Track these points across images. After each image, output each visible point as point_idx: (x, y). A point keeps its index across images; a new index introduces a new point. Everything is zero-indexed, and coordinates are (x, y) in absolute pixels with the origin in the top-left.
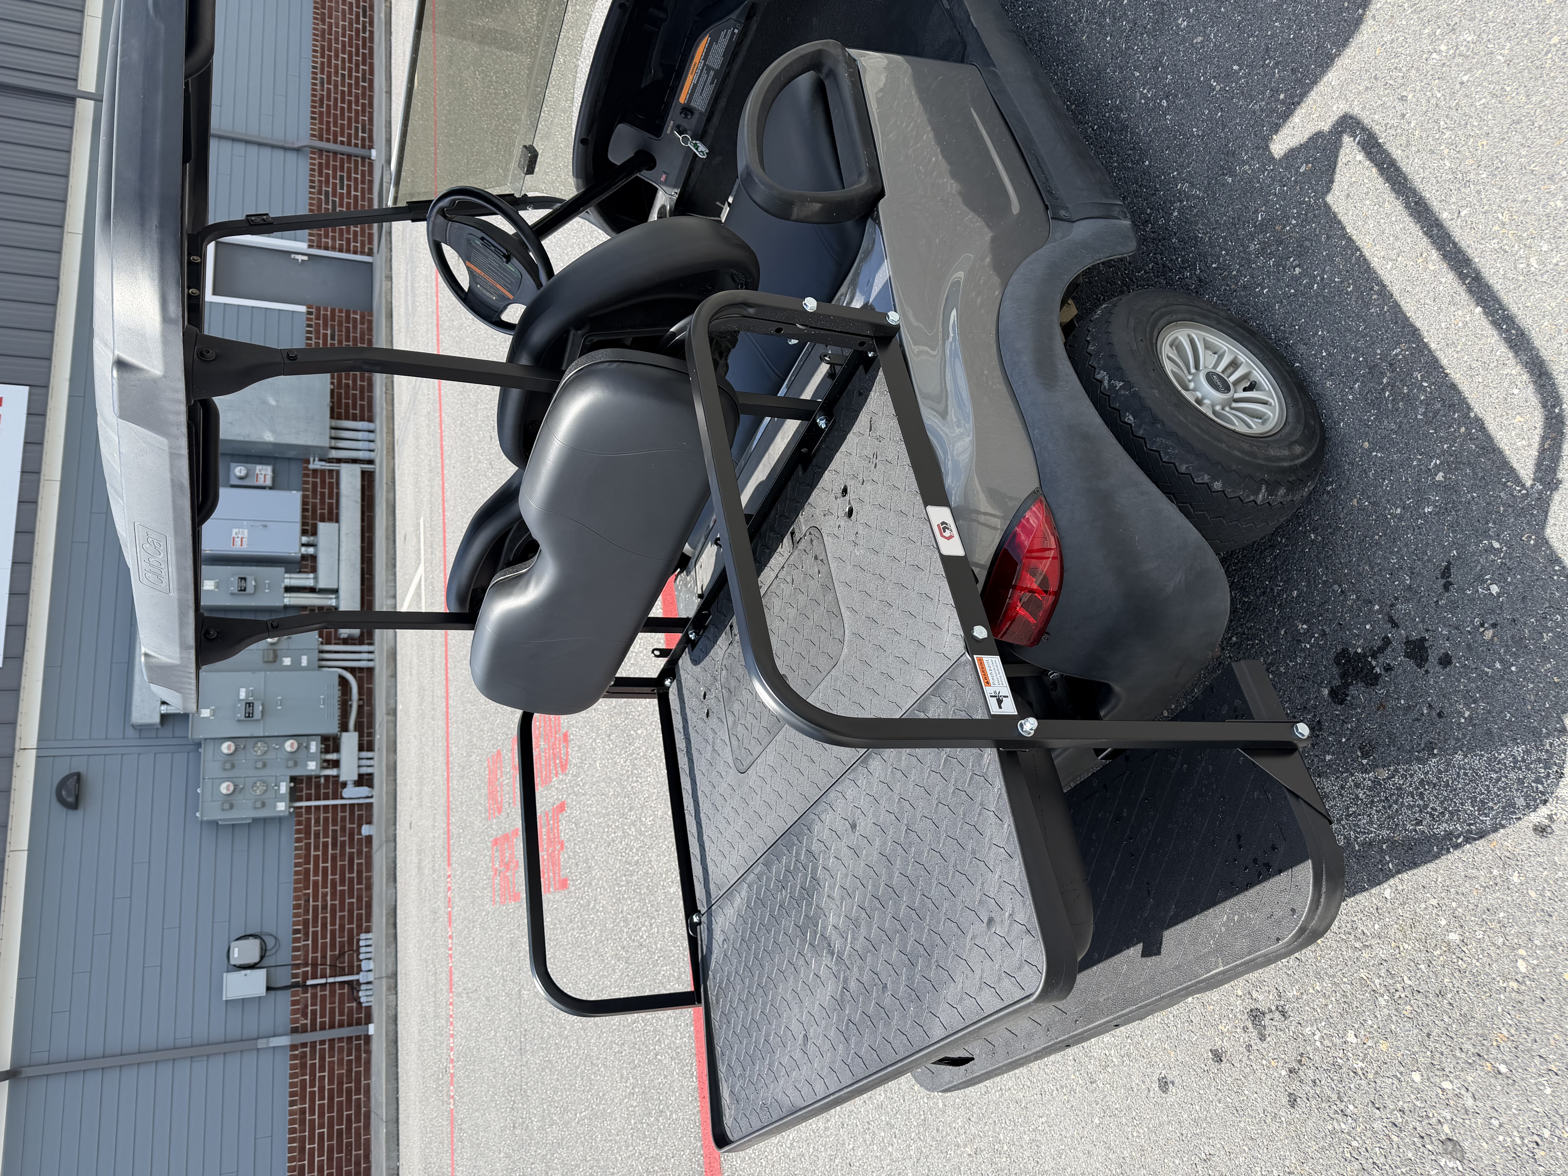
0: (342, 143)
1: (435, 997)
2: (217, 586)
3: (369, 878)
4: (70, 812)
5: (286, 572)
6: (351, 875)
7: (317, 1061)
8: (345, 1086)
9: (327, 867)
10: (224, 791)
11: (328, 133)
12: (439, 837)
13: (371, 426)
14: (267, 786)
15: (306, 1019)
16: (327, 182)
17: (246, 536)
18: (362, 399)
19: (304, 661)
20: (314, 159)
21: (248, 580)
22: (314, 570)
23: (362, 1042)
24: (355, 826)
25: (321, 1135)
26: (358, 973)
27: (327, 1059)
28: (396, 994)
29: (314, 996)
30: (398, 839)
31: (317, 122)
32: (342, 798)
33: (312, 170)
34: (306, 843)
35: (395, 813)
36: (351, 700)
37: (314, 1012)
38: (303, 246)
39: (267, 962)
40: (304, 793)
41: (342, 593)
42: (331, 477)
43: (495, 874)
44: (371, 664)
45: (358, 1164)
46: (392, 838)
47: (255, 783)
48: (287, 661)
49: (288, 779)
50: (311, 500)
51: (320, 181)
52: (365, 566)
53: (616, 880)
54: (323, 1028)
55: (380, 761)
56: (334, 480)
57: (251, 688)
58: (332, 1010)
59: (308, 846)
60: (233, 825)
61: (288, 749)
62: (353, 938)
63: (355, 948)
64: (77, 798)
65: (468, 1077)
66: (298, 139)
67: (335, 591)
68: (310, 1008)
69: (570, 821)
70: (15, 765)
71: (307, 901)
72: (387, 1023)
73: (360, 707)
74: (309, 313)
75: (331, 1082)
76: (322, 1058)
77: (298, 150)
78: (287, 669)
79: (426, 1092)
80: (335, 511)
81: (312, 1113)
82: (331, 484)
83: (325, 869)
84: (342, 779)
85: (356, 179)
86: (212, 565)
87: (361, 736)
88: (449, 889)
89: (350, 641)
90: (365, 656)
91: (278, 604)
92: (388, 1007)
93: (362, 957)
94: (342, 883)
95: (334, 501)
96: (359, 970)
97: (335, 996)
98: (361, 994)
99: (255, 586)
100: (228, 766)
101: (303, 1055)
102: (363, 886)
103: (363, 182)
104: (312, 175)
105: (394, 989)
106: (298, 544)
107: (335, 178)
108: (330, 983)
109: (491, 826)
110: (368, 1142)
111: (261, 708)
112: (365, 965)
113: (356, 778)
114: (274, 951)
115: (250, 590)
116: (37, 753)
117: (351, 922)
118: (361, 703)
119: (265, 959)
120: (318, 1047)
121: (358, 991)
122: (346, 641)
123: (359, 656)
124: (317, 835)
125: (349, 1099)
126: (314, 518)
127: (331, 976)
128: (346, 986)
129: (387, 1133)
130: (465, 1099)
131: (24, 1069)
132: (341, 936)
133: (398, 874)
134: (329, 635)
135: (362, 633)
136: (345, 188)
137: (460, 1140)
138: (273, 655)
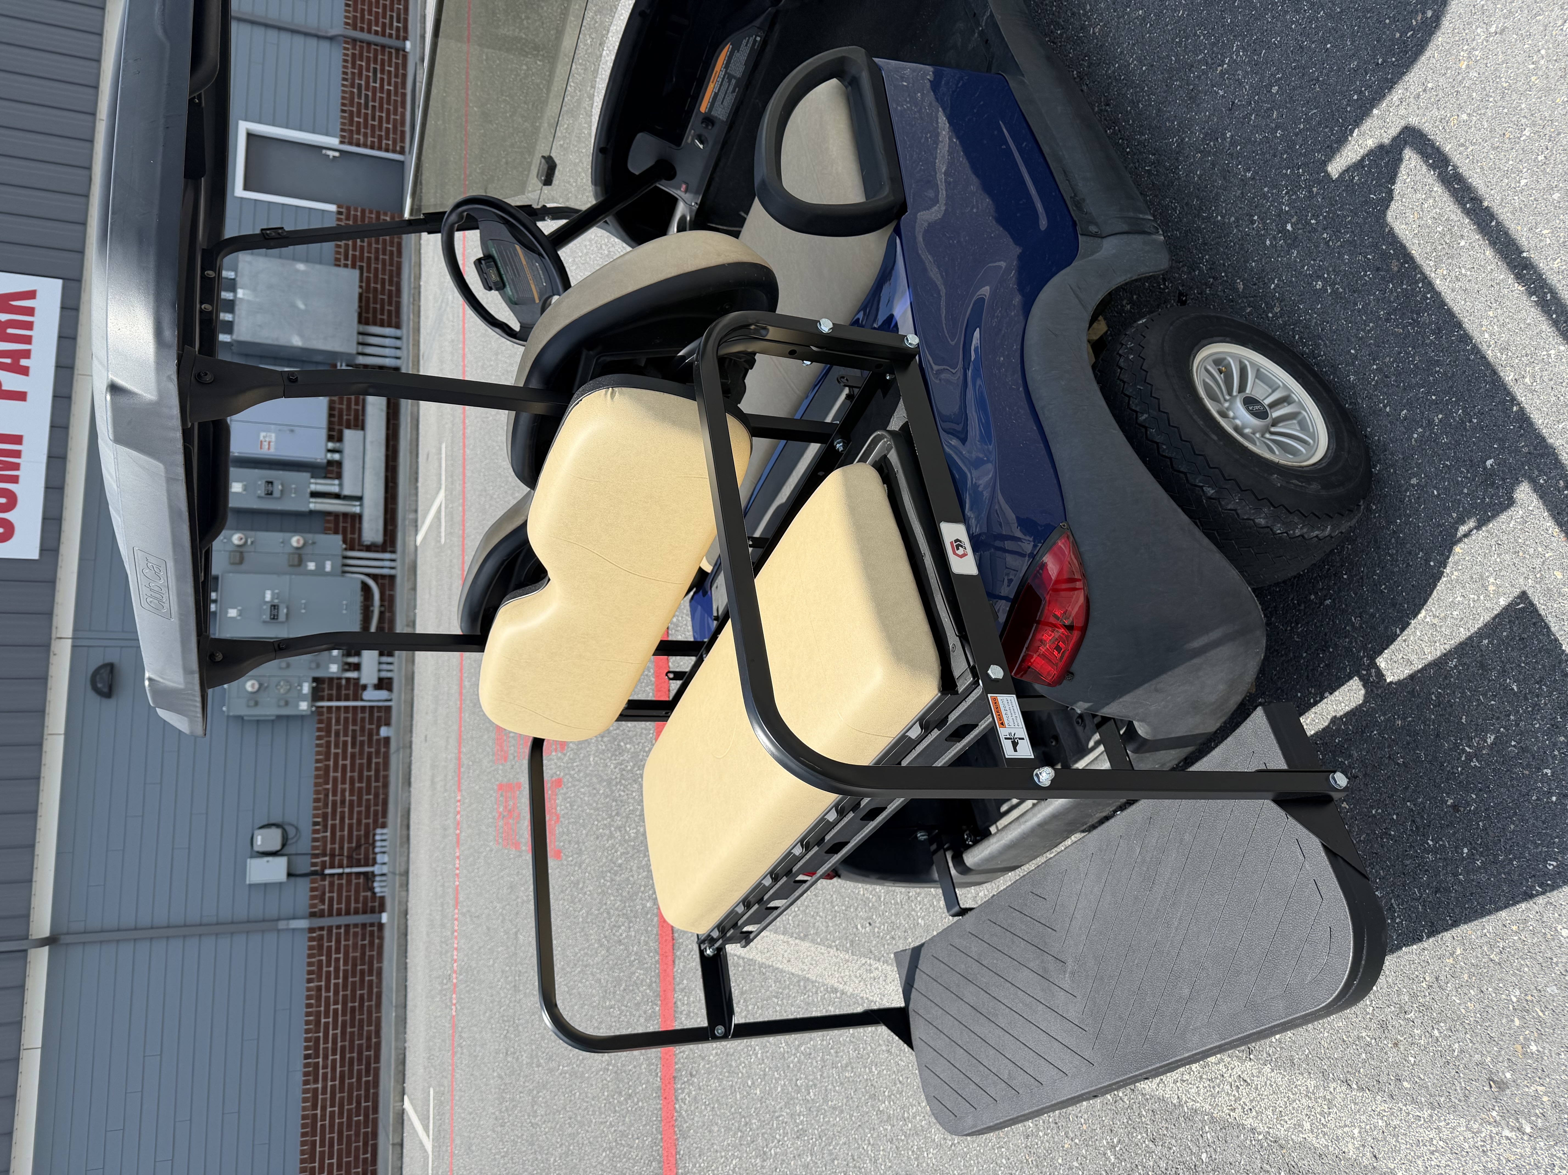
0: (376, 33)
1: (442, 906)
2: (245, 488)
3: (386, 777)
4: (104, 700)
5: (312, 477)
6: (369, 773)
7: (333, 943)
8: (359, 968)
9: (346, 764)
10: (250, 689)
11: (362, 22)
12: (451, 760)
13: (398, 333)
14: (290, 685)
15: (324, 904)
16: (360, 74)
17: (273, 439)
18: (390, 304)
19: (328, 566)
20: (347, 49)
21: (275, 484)
22: (339, 476)
23: (376, 928)
24: (374, 727)
25: (335, 1011)
26: (373, 865)
27: (343, 943)
28: (407, 890)
29: (332, 884)
30: (414, 746)
31: (351, 9)
32: (362, 700)
33: (345, 61)
34: (327, 741)
35: (412, 721)
36: (372, 605)
37: (331, 899)
38: (334, 142)
39: (287, 850)
40: (326, 692)
41: (367, 501)
43: (499, 816)
44: (392, 572)
45: (369, 1039)
46: (408, 745)
47: (279, 682)
48: (312, 566)
49: (310, 680)
50: (337, 406)
51: (353, 73)
52: (389, 474)
54: (339, 914)
55: (400, 669)
57: (277, 591)
58: (348, 898)
60: (258, 721)
62: (369, 832)
63: (371, 841)
64: (111, 687)
65: (468, 992)
66: (332, 27)
67: (360, 499)
68: (327, 895)
69: (566, 799)
70: (51, 654)
71: (327, 795)
72: (399, 917)
73: (382, 613)
74: (339, 213)
75: (345, 964)
76: (338, 942)
77: (331, 39)
78: (311, 573)
79: (432, 990)
80: (361, 418)
83: (344, 766)
84: (363, 681)
85: (389, 72)
86: (240, 467)
88: (459, 813)
89: (373, 548)
90: (387, 564)
91: (303, 509)
92: (400, 902)
93: (377, 850)
94: (360, 781)
95: (360, 408)
96: (374, 863)
97: (351, 885)
98: (376, 884)
99: (282, 491)
101: (321, 938)
102: (380, 784)
103: (396, 76)
104: (345, 67)
105: (406, 885)
106: (323, 451)
107: (368, 70)
108: (347, 874)
109: (497, 770)
110: (379, 1020)
111: (285, 611)
112: (380, 858)
113: (375, 681)
114: (295, 840)
115: (277, 494)
116: (73, 642)
117: (367, 817)
118: (383, 609)
119: (287, 847)
120: (334, 931)
121: (373, 882)
122: (369, 548)
123: (381, 563)
124: (337, 734)
125: (362, 980)
126: (340, 424)
127: (348, 867)
128: (362, 877)
129: (396, 1016)
130: (466, 1011)
131: (62, 937)
132: (358, 830)
133: (413, 779)
134: (353, 542)
135: (385, 541)
136: (378, 81)
137: (460, 1045)
138: (298, 558)
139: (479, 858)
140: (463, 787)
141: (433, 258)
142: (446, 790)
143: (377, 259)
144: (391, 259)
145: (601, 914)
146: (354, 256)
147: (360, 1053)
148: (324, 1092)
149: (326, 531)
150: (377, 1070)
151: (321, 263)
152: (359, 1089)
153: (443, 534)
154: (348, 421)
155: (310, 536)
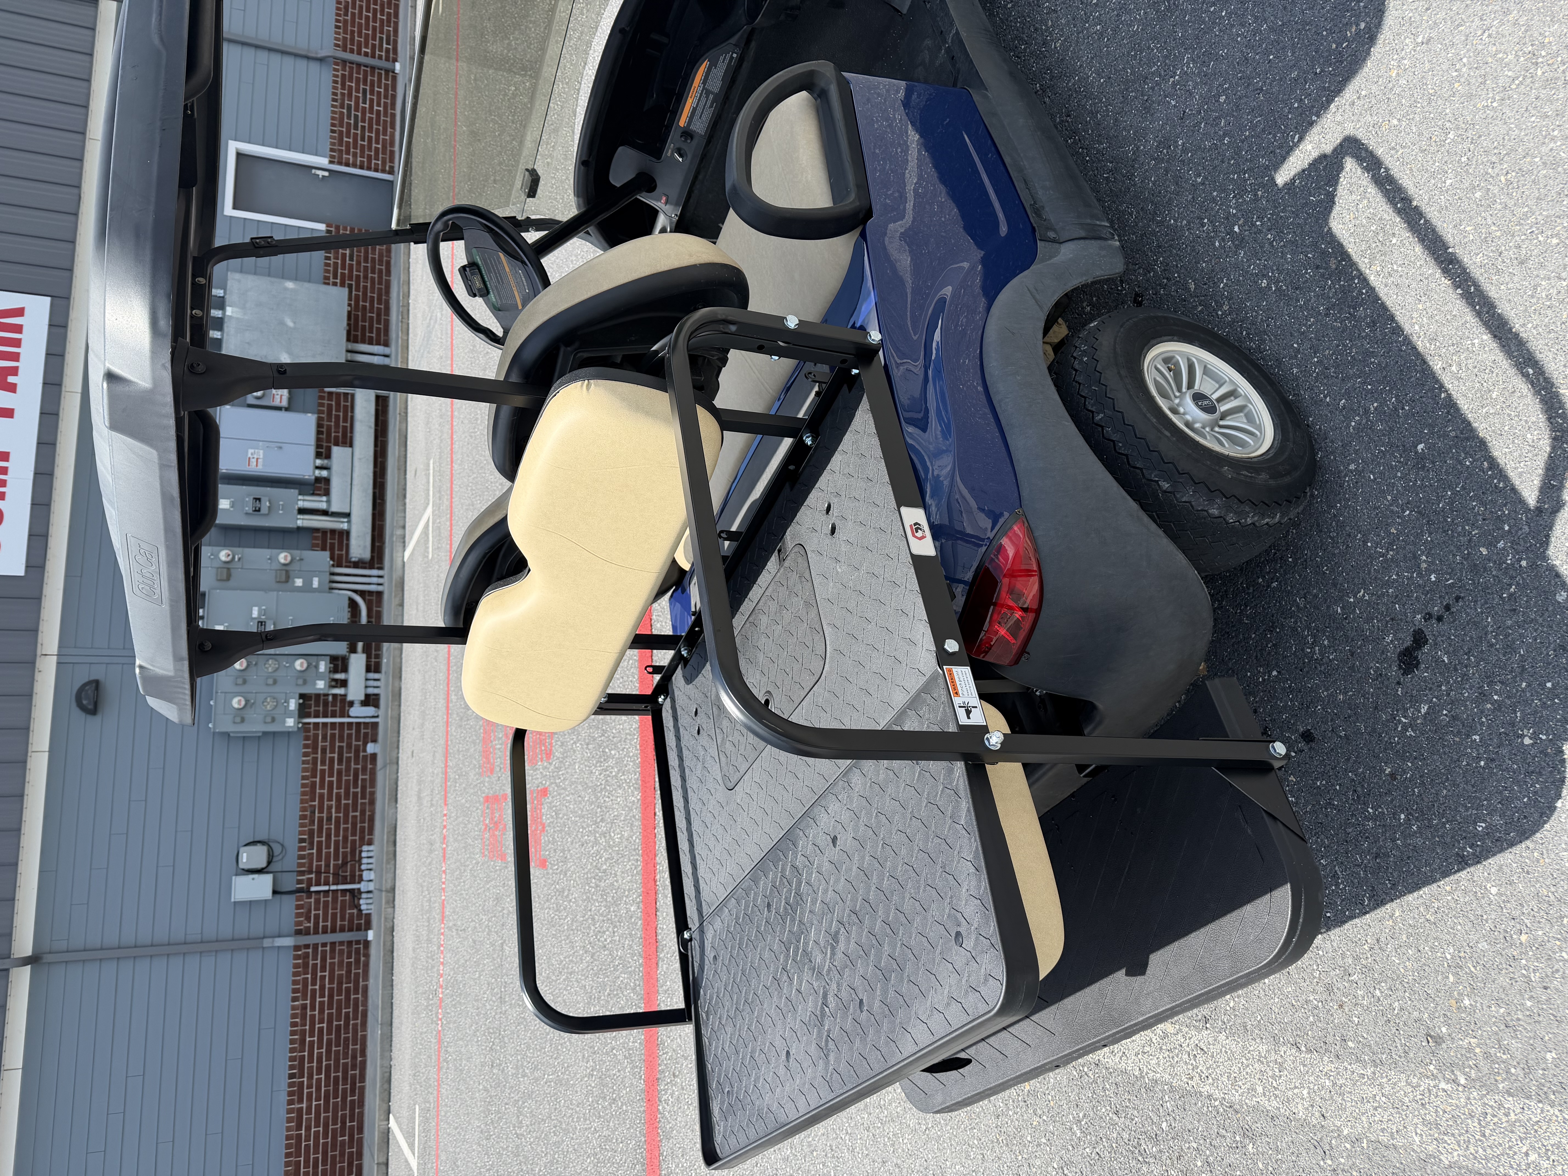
0: (366, 54)
1: (429, 921)
2: (233, 505)
3: (373, 794)
4: (89, 717)
5: (300, 494)
6: (356, 790)
7: (319, 961)
8: (344, 986)
9: (333, 781)
10: (236, 706)
11: (352, 44)
12: (437, 775)
13: (386, 350)
14: (277, 702)
15: (309, 922)
16: (350, 95)
17: (261, 456)
18: (379, 322)
19: (316, 583)
20: (337, 70)
21: (262, 501)
22: (327, 493)
23: (361, 946)
24: (361, 743)
25: (321, 1030)
26: (359, 883)
27: (328, 961)
28: (394, 907)
29: (317, 902)
30: (400, 762)
31: (341, 31)
32: (349, 716)
33: (335, 82)
34: (313, 758)
35: (399, 737)
37: (317, 917)
38: (324, 161)
39: (272, 868)
40: (313, 709)
41: (354, 517)
42: (346, 400)
43: (485, 829)
44: (380, 588)
45: (354, 1057)
46: (395, 761)
47: (266, 699)
48: (299, 582)
49: (297, 696)
50: (325, 423)
51: (343, 94)
52: (377, 491)
53: (587, 878)
54: (325, 931)
55: (387, 685)
56: (349, 404)
57: (264, 607)
58: (334, 915)
59: (315, 760)
60: (244, 737)
61: (298, 668)
62: (355, 849)
63: (357, 858)
64: (96, 704)
65: (454, 1006)
66: (321, 49)
67: (348, 515)
68: (313, 912)
69: (551, 808)
70: (36, 670)
71: (313, 812)
72: (385, 934)
74: (328, 231)
75: (331, 982)
76: (324, 959)
77: (321, 60)
78: (299, 589)
79: (418, 1006)
80: (349, 435)
81: (313, 1008)
82: (346, 407)
83: (331, 783)
84: (350, 698)
85: (379, 93)
86: (228, 484)
87: (369, 658)
88: (445, 827)
89: (361, 565)
90: (375, 580)
91: (291, 525)
92: (386, 919)
93: (363, 867)
94: (347, 797)
95: (348, 425)
96: (361, 880)
97: (337, 902)
98: (362, 902)
99: (269, 507)
100: (240, 681)
101: (306, 956)
102: (367, 801)
103: (386, 97)
104: (335, 88)
105: (392, 902)
106: (312, 467)
107: (358, 91)
108: (333, 891)
109: (483, 782)
110: (364, 1038)
111: (272, 627)
112: (366, 875)
113: (362, 698)
114: (280, 857)
115: (264, 510)
116: (58, 659)
117: (354, 834)
119: (272, 864)
120: (320, 949)
121: (359, 899)
122: (357, 565)
123: (369, 580)
124: (324, 751)
125: (348, 998)
126: (328, 441)
127: (333, 884)
128: (348, 894)
129: (381, 1034)
130: (451, 1026)
131: (45, 956)
132: (345, 847)
133: (399, 796)
134: (341, 558)
135: (372, 557)
136: (368, 102)
137: (445, 1060)
138: (285, 575)
139: (465, 871)
140: (450, 801)
141: (422, 276)
142: (432, 805)
143: (366, 277)
144: (380, 277)
145: (587, 920)
146: (343, 274)
147: (345, 1073)
148: (309, 1112)
149: (313, 547)
150: (362, 1089)
151: (309, 281)
152: (343, 1109)
153: (430, 550)
154: (336, 438)
155: (297, 553)
